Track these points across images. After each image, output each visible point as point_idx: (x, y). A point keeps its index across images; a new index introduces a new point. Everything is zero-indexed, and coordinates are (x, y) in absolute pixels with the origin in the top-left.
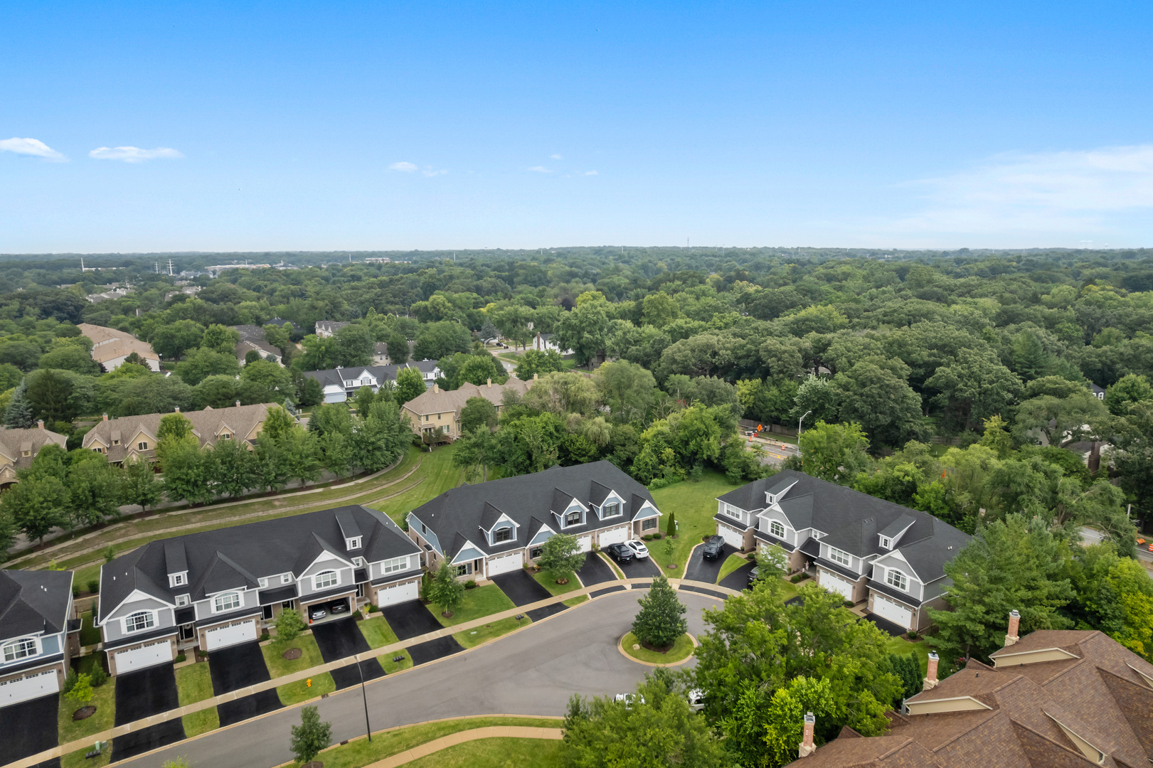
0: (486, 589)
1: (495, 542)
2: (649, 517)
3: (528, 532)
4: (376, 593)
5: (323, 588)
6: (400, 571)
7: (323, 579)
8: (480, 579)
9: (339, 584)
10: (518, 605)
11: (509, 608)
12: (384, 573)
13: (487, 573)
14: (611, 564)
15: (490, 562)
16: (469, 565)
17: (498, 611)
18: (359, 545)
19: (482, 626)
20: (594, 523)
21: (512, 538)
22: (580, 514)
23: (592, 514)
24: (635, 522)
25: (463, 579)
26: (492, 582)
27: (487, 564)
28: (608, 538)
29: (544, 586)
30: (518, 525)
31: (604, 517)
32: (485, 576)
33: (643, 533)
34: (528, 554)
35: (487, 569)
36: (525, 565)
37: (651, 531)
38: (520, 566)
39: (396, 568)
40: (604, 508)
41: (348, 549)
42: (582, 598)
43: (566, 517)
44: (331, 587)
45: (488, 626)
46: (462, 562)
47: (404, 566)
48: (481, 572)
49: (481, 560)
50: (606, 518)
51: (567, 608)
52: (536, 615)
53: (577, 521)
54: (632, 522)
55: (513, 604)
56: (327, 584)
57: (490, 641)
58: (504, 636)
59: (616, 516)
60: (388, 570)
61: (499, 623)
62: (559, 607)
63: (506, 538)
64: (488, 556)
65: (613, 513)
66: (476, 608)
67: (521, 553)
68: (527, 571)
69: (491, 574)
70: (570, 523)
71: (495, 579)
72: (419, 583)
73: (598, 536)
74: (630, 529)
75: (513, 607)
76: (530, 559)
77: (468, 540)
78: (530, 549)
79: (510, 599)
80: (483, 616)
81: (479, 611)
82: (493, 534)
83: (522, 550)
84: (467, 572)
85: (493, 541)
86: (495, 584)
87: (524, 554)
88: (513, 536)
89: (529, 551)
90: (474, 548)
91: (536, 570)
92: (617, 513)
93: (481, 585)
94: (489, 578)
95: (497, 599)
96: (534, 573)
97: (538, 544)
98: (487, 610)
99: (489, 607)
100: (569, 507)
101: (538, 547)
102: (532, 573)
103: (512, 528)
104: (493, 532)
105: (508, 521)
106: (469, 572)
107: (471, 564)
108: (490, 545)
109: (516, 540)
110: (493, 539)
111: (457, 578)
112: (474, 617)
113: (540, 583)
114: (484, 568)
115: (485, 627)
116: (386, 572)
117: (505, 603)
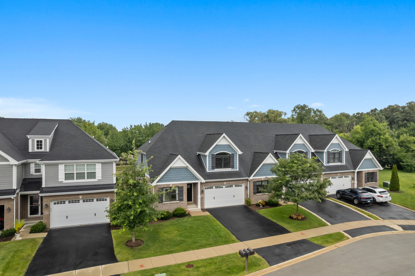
0: (197, 218)
1: (213, 168)
2: (371, 170)
6: (86, 181)
8: (193, 209)
10: (241, 239)
11: (227, 242)
12: (61, 181)
13: (202, 204)
14: (350, 206)
15: (206, 191)
16: (181, 188)
17: (210, 245)
18: (46, 148)
19: (179, 265)
21: (233, 167)
22: (306, 154)
24: (358, 172)
25: (171, 206)
26: (207, 213)
27: (202, 192)
29: (275, 221)
30: (240, 152)
31: (328, 162)
32: (199, 207)
34: (251, 186)
35: (202, 199)
36: (247, 201)
38: (243, 203)
39: (81, 175)
40: (328, 153)
41: (30, 150)
42: (338, 237)
45: (189, 265)
46: (171, 184)
47: (92, 175)
48: (196, 203)
49: (195, 184)
50: (331, 164)
54: (356, 172)
55: (234, 238)
59: (339, 164)
60: (69, 176)
62: (306, 245)
63: (226, 166)
64: (203, 181)
65: (336, 161)
66: (179, 239)
67: (243, 186)
68: (250, 207)
69: (206, 207)
72: (112, 201)
74: (353, 179)
75: (233, 242)
76: (254, 194)
77: (179, 156)
78: (254, 182)
79: (229, 232)
80: (185, 250)
81: (182, 243)
82: (211, 157)
83: (244, 182)
84: (177, 199)
85: (211, 166)
86: (211, 215)
87: (246, 188)
88: (235, 165)
89: (252, 184)
90: (186, 168)
91: (261, 207)
92: (340, 161)
93: (192, 215)
94: (203, 210)
95: (211, 231)
96: (259, 209)
97: (263, 178)
98: (194, 243)
99: (198, 238)
100: (295, 144)
101: (262, 181)
102: (256, 209)
103: (233, 154)
104: (211, 155)
105: (229, 145)
106: (181, 198)
107: (182, 187)
108: (208, 171)
109: (238, 170)
110: (211, 163)
111: (164, 203)
112: (171, 250)
113: (270, 218)
114: (199, 196)
115: (183, 267)
116: (66, 179)
117: (222, 235)
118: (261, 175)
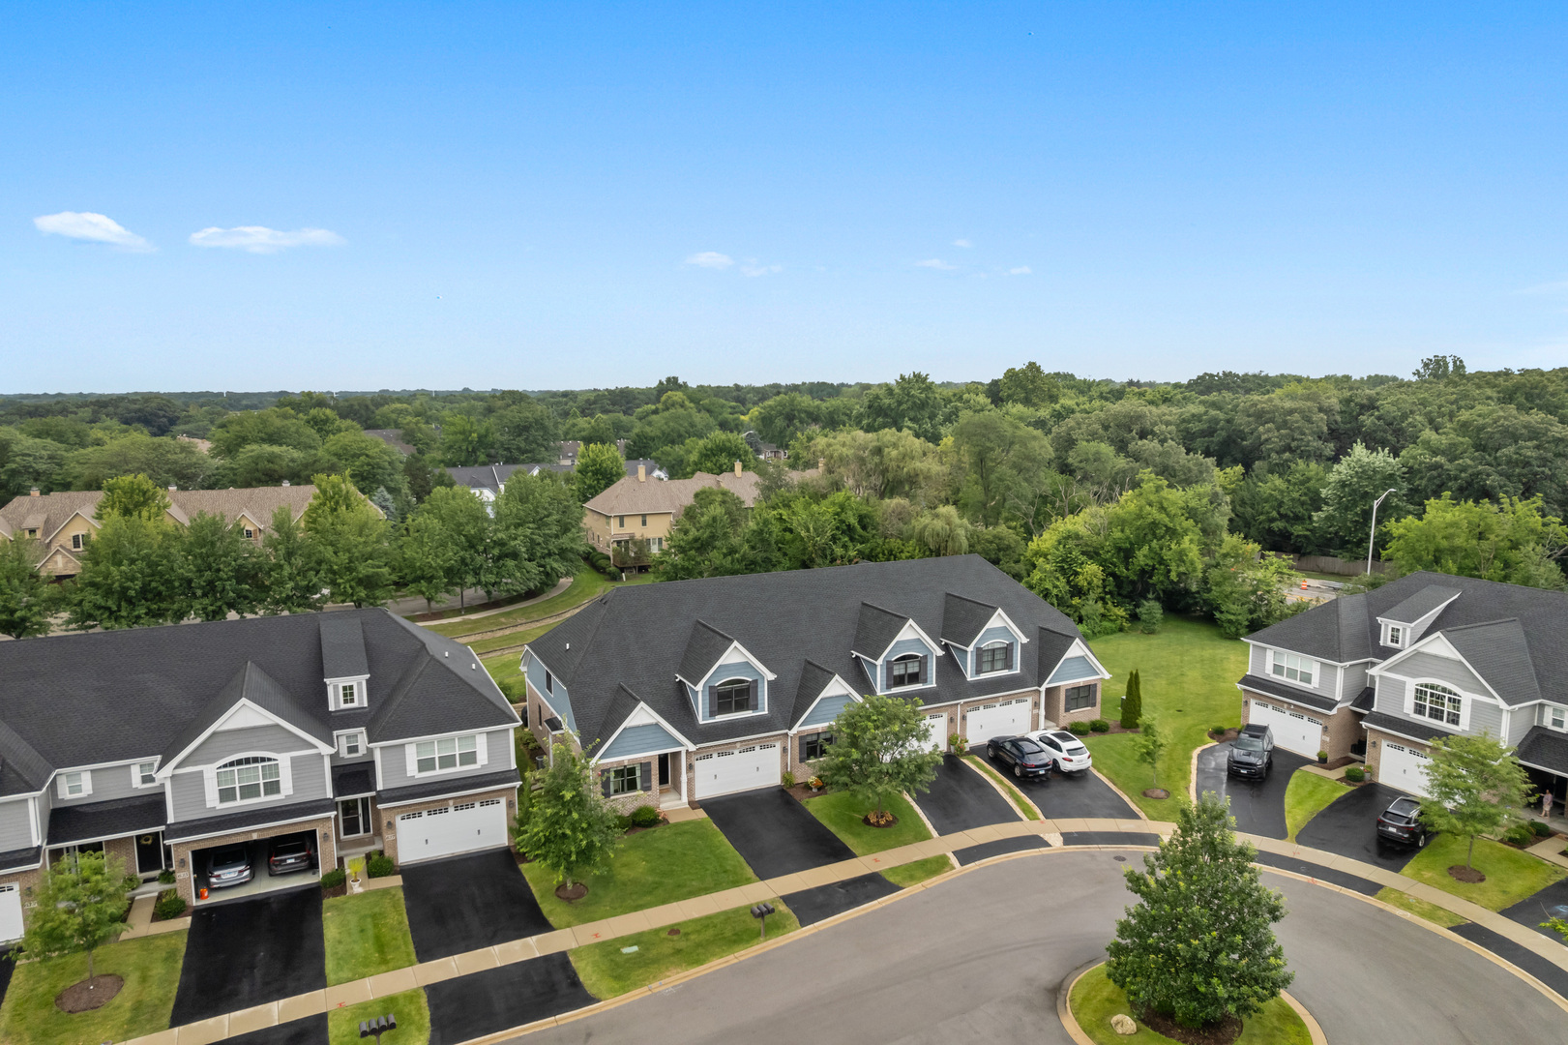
0: (682, 829)
1: (712, 714)
2: (1081, 681)
3: (796, 696)
4: (391, 825)
5: (240, 804)
6: (458, 770)
7: (237, 779)
8: (672, 805)
9: (287, 792)
10: (763, 875)
11: (736, 883)
12: (413, 773)
13: (691, 791)
14: (1001, 782)
15: (699, 765)
16: (646, 767)
17: (707, 890)
18: (361, 700)
19: (657, 931)
20: (953, 685)
21: (755, 708)
22: (923, 662)
23: (950, 665)
24: (1048, 691)
25: (627, 803)
26: (701, 814)
27: (690, 767)
28: (987, 723)
29: (833, 829)
30: (771, 677)
31: (978, 672)
32: (685, 798)
33: (1067, 718)
34: (794, 748)
35: (690, 781)
36: (786, 777)
37: (1084, 715)
38: (776, 780)
39: (447, 761)
40: (979, 652)
41: (332, 708)
42: (938, 865)
43: (889, 665)
44: (263, 800)
45: (674, 930)
46: (626, 759)
47: (469, 758)
48: (677, 788)
49: (676, 755)
50: (983, 676)
51: (894, 888)
52: (810, 906)
53: (914, 678)
54: (1043, 689)
55: (749, 872)
56: (250, 791)
57: (675, 979)
58: (715, 964)
59: (1005, 672)
60: (425, 765)
61: (706, 923)
62: (873, 886)
63: (740, 707)
64: (692, 748)
65: (999, 665)
66: (650, 879)
67: (778, 745)
68: (791, 792)
69: (699, 795)
70: (900, 681)
71: (710, 806)
72: (510, 805)
73: (964, 718)
74: (1036, 705)
75: (748, 881)
76: (800, 762)
77: (642, 702)
78: (801, 738)
79: (742, 859)
80: (664, 902)
81: (657, 888)
82: (707, 693)
83: (780, 739)
84: (639, 786)
85: (708, 710)
86: (709, 819)
87: (785, 750)
88: (759, 702)
89: (797, 742)
90: (657, 725)
91: (815, 790)
92: (1009, 665)
93: (672, 821)
94: (694, 805)
95: (708, 858)
96: (809, 797)
97: (821, 726)
98: (679, 886)
99: (685, 877)
100: (898, 642)
101: (818, 734)
102: (804, 796)
103: (756, 681)
104: (708, 689)
105: (747, 662)
106: (645, 785)
107: (649, 764)
108: (701, 722)
109: (766, 712)
110: (708, 706)
111: (612, 798)
112: (641, 902)
113: (825, 822)
114: (684, 778)
115: (664, 935)
116: (420, 771)
117: (728, 868)
118: (817, 722)
